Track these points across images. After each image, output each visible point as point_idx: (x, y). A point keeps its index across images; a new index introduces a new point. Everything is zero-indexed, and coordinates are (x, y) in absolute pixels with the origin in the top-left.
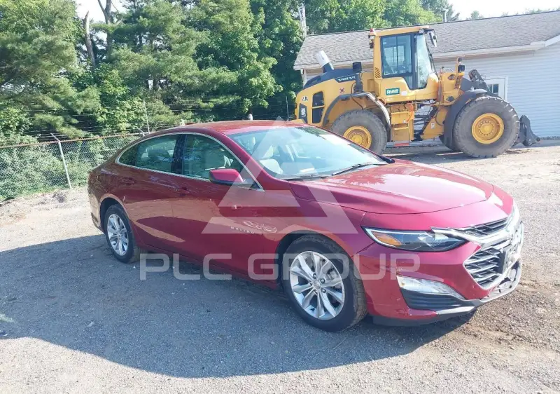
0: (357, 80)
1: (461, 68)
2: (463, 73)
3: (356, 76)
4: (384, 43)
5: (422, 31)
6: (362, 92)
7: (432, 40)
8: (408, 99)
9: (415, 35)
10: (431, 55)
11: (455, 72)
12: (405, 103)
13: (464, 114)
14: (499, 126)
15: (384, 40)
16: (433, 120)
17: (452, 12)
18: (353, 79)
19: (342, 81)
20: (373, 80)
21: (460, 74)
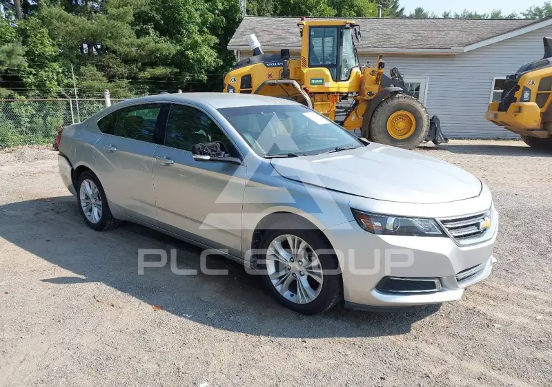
0: (285, 66)
1: (381, 65)
2: (382, 70)
3: (284, 62)
4: (312, 33)
5: (348, 26)
6: (289, 79)
7: (356, 34)
8: (332, 90)
9: (341, 28)
10: (355, 49)
11: (376, 69)
12: (329, 93)
13: (380, 110)
14: (411, 124)
15: (312, 30)
16: (354, 112)
17: (397, 7)
18: (281, 65)
19: (270, 66)
20: (300, 68)
21: (380, 71)
